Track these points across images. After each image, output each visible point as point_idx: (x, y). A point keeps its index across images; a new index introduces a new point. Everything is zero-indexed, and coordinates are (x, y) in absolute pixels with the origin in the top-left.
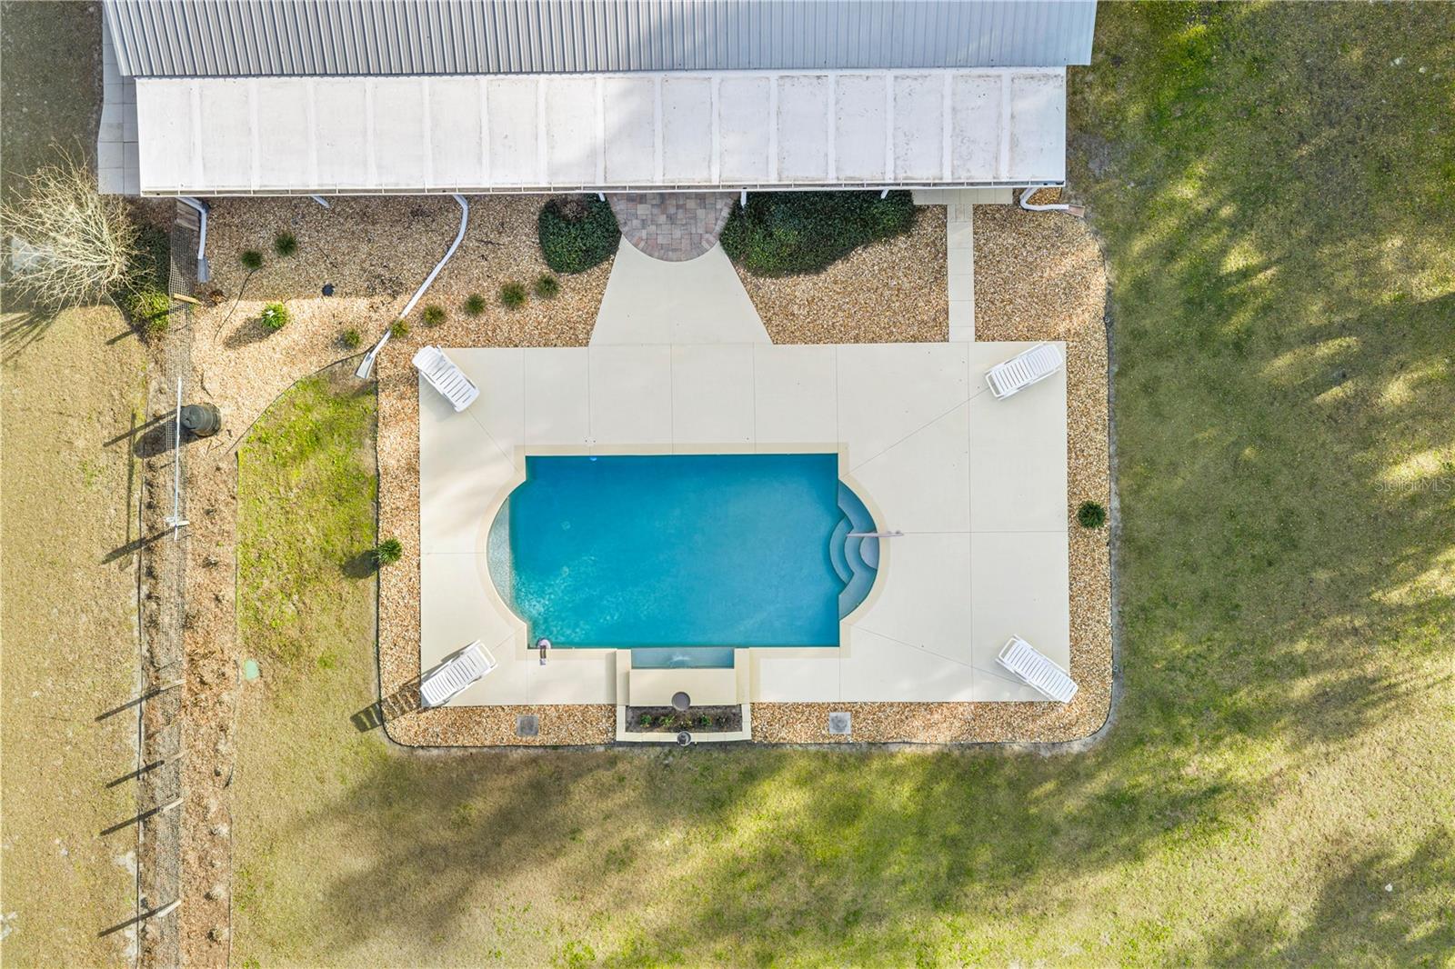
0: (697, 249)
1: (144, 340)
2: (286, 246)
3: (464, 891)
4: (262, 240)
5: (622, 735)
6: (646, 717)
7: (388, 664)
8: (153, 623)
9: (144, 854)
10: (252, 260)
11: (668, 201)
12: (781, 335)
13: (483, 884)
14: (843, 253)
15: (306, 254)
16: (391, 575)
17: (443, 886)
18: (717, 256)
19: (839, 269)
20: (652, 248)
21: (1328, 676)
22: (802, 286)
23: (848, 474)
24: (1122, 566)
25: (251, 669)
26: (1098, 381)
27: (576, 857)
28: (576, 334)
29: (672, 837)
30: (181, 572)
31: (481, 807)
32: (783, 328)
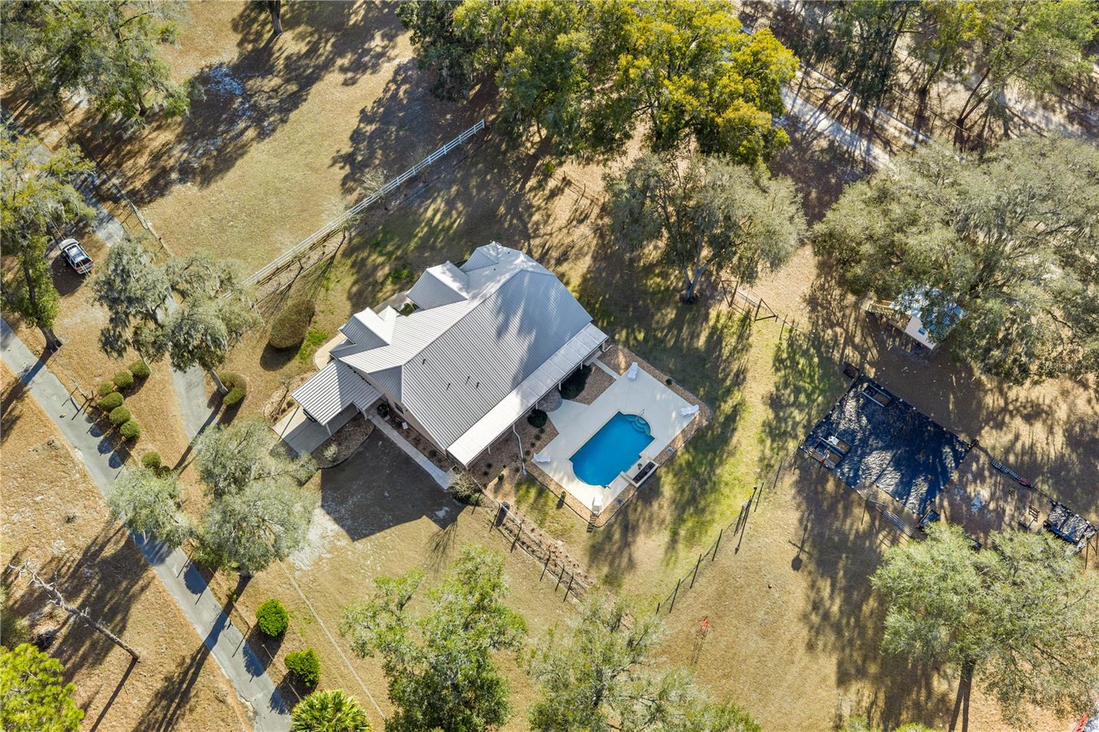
0: (560, 404)
1: (479, 506)
2: (489, 466)
3: (630, 555)
4: (484, 469)
5: (637, 485)
6: (637, 479)
7: (584, 516)
8: (533, 551)
9: (577, 595)
10: (486, 474)
11: (545, 398)
12: (589, 403)
13: (633, 548)
14: (585, 383)
15: (495, 465)
16: (568, 500)
17: (625, 560)
18: (565, 401)
19: (586, 386)
20: (552, 410)
21: (730, 378)
22: (584, 393)
23: (625, 412)
24: (683, 386)
25: (560, 543)
26: (645, 364)
27: (643, 527)
28: (555, 433)
29: (655, 506)
30: (529, 537)
31: (617, 536)
32: (588, 402)
